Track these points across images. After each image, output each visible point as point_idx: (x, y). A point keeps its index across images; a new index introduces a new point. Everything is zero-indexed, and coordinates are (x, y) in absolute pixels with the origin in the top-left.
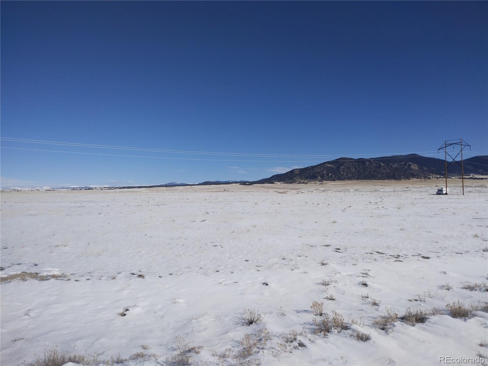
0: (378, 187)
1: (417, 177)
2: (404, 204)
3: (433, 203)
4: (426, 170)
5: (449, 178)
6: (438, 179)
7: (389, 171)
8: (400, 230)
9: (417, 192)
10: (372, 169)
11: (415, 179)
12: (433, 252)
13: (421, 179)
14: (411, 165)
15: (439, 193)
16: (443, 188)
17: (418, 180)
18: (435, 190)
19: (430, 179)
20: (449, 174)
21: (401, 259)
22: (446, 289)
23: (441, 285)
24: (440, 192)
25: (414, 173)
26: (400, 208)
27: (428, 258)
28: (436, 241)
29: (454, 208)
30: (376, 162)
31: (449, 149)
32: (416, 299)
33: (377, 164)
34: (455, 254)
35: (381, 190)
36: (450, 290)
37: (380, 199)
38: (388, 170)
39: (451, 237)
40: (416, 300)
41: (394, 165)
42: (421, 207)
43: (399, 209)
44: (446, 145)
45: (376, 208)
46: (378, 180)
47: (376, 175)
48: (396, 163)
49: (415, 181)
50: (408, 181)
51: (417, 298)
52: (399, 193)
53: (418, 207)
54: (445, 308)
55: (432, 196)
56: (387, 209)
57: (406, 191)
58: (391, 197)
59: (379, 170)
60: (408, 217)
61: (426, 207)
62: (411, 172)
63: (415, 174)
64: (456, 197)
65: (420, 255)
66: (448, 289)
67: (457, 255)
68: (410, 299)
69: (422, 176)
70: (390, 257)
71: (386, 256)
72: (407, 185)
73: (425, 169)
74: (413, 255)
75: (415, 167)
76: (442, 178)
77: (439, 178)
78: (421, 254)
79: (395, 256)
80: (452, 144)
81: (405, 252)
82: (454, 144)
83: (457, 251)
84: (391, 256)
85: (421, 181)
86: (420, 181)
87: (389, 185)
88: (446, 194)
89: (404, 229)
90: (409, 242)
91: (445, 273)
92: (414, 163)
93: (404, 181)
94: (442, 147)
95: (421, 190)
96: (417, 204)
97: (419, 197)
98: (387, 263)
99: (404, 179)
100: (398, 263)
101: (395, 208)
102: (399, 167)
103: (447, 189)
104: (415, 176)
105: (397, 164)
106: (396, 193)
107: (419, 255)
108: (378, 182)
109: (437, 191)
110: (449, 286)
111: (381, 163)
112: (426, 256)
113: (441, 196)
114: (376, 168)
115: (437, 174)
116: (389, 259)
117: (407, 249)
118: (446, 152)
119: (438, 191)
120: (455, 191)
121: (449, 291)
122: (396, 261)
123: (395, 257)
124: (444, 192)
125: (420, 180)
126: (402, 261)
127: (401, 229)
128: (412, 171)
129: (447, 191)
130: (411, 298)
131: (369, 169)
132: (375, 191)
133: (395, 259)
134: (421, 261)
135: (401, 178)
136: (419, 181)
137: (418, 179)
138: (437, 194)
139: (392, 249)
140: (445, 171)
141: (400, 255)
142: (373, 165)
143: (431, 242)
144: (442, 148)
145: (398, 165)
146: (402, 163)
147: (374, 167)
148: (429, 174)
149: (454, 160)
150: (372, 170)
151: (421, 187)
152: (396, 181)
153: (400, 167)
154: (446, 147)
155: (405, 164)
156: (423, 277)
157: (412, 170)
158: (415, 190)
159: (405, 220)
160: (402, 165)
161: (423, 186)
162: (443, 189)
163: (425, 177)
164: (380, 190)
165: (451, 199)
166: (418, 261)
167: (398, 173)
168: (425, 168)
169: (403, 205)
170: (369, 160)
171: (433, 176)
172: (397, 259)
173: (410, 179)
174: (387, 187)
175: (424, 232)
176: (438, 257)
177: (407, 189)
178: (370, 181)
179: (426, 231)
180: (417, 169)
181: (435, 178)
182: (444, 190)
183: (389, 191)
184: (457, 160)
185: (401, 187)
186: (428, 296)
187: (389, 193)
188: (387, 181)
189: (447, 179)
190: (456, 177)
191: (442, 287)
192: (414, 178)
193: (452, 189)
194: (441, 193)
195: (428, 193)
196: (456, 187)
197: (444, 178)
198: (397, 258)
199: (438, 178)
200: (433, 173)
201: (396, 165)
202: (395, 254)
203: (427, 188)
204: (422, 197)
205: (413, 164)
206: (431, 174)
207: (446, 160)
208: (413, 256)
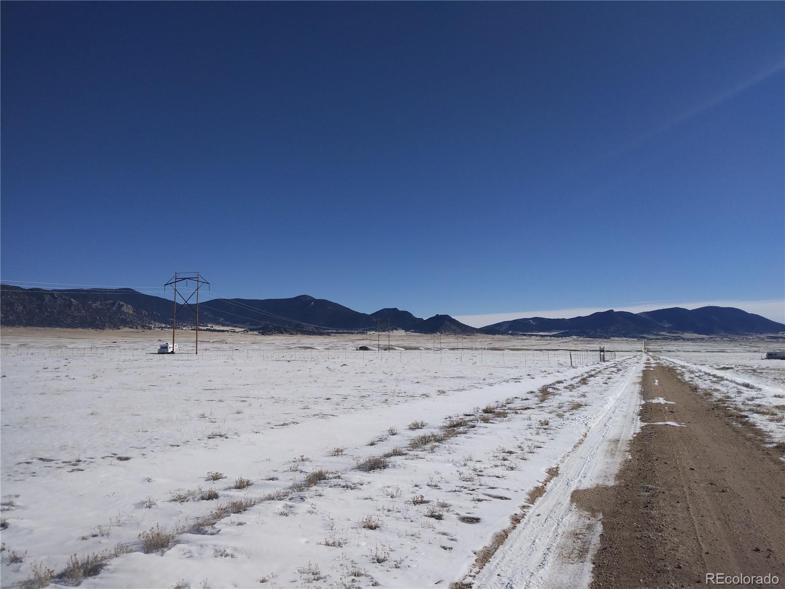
0: (63, 341)
1: (130, 326)
2: (104, 370)
3: (150, 367)
4: (145, 315)
5: (178, 328)
6: (162, 330)
7: (85, 314)
8: (89, 414)
9: (130, 349)
10: (55, 309)
11: (127, 329)
12: (137, 448)
13: (137, 328)
14: (122, 306)
15: (161, 352)
16: (169, 343)
17: (132, 330)
18: (158, 347)
19: (151, 329)
20: (180, 322)
21: (81, 466)
22: (147, 507)
23: (140, 502)
24: (163, 350)
25: (126, 319)
26: (97, 377)
27: (127, 459)
28: (145, 430)
29: (180, 375)
30: (64, 297)
31: (180, 286)
32: (95, 533)
33: (65, 299)
34: (168, 447)
35: (70, 346)
36: (152, 507)
37: (64, 362)
38: (83, 311)
39: (167, 421)
40: (95, 536)
41: (94, 304)
42: (131, 374)
43: (94, 378)
44: (177, 280)
45: (55, 378)
46: (65, 329)
47: (62, 320)
48: (98, 301)
49: (127, 332)
50: (115, 331)
51: (97, 531)
52: (100, 351)
53: (127, 374)
54: (136, 540)
55: (151, 356)
56: (74, 379)
57: (112, 348)
58: (85, 358)
59: (69, 312)
60: (108, 392)
61: (140, 374)
62: (121, 317)
63: (128, 320)
64: (185, 357)
65: (115, 454)
66: (149, 507)
67: (172, 449)
68: (83, 537)
69: (138, 324)
70: (64, 464)
71: (56, 463)
72: (114, 339)
73: (143, 313)
74: (103, 456)
75: (128, 309)
76: (168, 328)
77: (165, 328)
78: (117, 453)
79: (72, 463)
80: (185, 279)
81: (90, 454)
82: (188, 278)
83: (172, 443)
84: (64, 462)
85: (137, 332)
86: (135, 332)
87: (85, 337)
88: (172, 352)
89: (97, 412)
90: (101, 435)
91: (149, 480)
92: (127, 303)
93: (110, 331)
94: (170, 282)
95: (136, 346)
96: (125, 369)
97: (131, 358)
98: (55, 477)
99: (110, 327)
100: (75, 473)
101: (88, 377)
102: (102, 307)
103: (175, 346)
104: (128, 323)
105: (99, 303)
106: (94, 351)
107: (113, 455)
108: (65, 332)
109: (159, 348)
110: (151, 500)
111: (72, 300)
112: (125, 456)
113: (165, 356)
114: (63, 308)
115: (161, 323)
116: (59, 470)
117: (96, 447)
118: (176, 290)
119: (162, 348)
120: (186, 348)
121: (150, 509)
122: (73, 470)
123: (73, 465)
124: (170, 350)
125: (136, 330)
126: (83, 469)
127: (92, 414)
128: (123, 316)
129: (173, 349)
130: (85, 535)
131: (50, 309)
132: (59, 347)
133: (70, 468)
134: (114, 465)
135: (105, 326)
136: (133, 332)
137: (133, 328)
138: (159, 353)
139: (68, 450)
140: (173, 318)
141: (81, 459)
142: (58, 302)
143: (136, 431)
144: (170, 284)
145: (101, 305)
146: (107, 302)
147: (60, 305)
148: (149, 322)
149: (186, 302)
150: (55, 311)
151: (135, 342)
152: (96, 330)
153: (105, 308)
154: (176, 282)
155: (113, 304)
156: (114, 493)
157: (124, 314)
158: (127, 346)
159: (100, 398)
160: (108, 304)
161: (140, 339)
162: (169, 346)
163: (143, 327)
164: (68, 346)
165: (178, 360)
166: (110, 466)
167: (100, 318)
168: (144, 311)
169: (103, 372)
170: (51, 293)
171: (155, 325)
172: (75, 467)
173: (119, 329)
174: (80, 340)
175: (128, 415)
176: (144, 455)
177: (114, 345)
178: (51, 329)
179: (132, 414)
180: (132, 312)
181: (159, 328)
182: (170, 348)
183: (83, 346)
184: (190, 302)
185: (104, 341)
186: (115, 524)
187: (82, 351)
188: (80, 330)
189: (175, 330)
190: (188, 328)
191: (141, 505)
192: (125, 326)
193: (182, 346)
194: (165, 352)
195: (145, 351)
196: (188, 342)
197: (171, 328)
198: (75, 465)
199: (162, 328)
200: (155, 320)
201: (97, 305)
202: (73, 459)
203: (146, 344)
204: (135, 358)
205: (125, 305)
206: (153, 322)
207: (176, 301)
208: (103, 458)
